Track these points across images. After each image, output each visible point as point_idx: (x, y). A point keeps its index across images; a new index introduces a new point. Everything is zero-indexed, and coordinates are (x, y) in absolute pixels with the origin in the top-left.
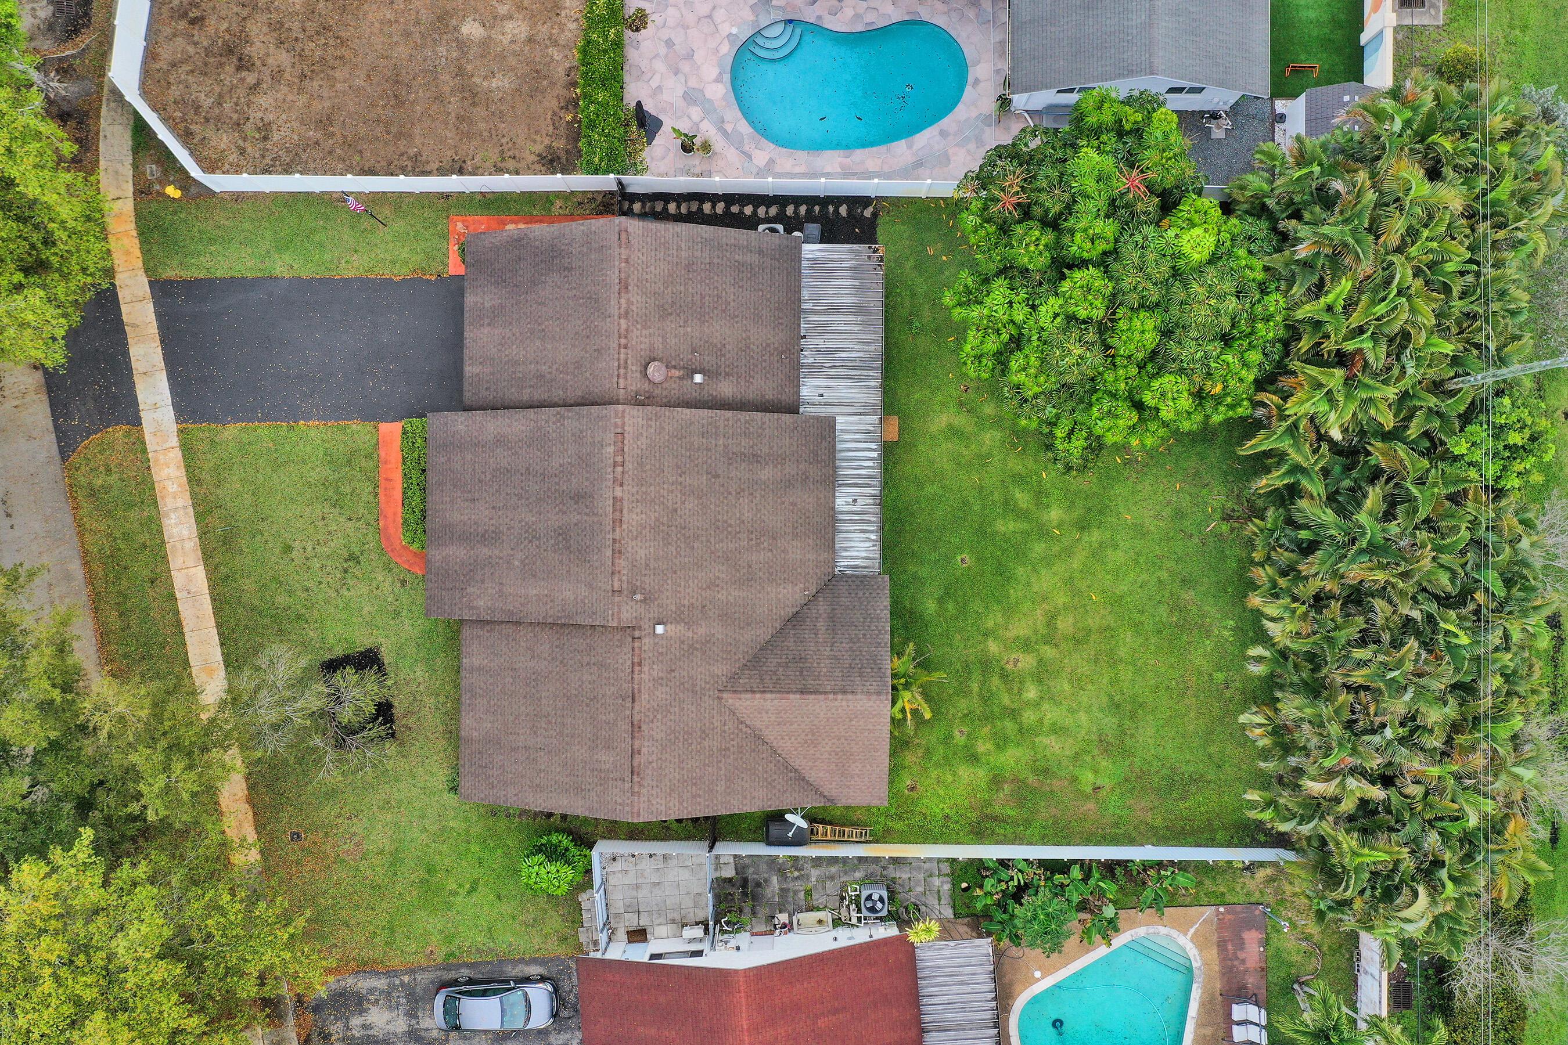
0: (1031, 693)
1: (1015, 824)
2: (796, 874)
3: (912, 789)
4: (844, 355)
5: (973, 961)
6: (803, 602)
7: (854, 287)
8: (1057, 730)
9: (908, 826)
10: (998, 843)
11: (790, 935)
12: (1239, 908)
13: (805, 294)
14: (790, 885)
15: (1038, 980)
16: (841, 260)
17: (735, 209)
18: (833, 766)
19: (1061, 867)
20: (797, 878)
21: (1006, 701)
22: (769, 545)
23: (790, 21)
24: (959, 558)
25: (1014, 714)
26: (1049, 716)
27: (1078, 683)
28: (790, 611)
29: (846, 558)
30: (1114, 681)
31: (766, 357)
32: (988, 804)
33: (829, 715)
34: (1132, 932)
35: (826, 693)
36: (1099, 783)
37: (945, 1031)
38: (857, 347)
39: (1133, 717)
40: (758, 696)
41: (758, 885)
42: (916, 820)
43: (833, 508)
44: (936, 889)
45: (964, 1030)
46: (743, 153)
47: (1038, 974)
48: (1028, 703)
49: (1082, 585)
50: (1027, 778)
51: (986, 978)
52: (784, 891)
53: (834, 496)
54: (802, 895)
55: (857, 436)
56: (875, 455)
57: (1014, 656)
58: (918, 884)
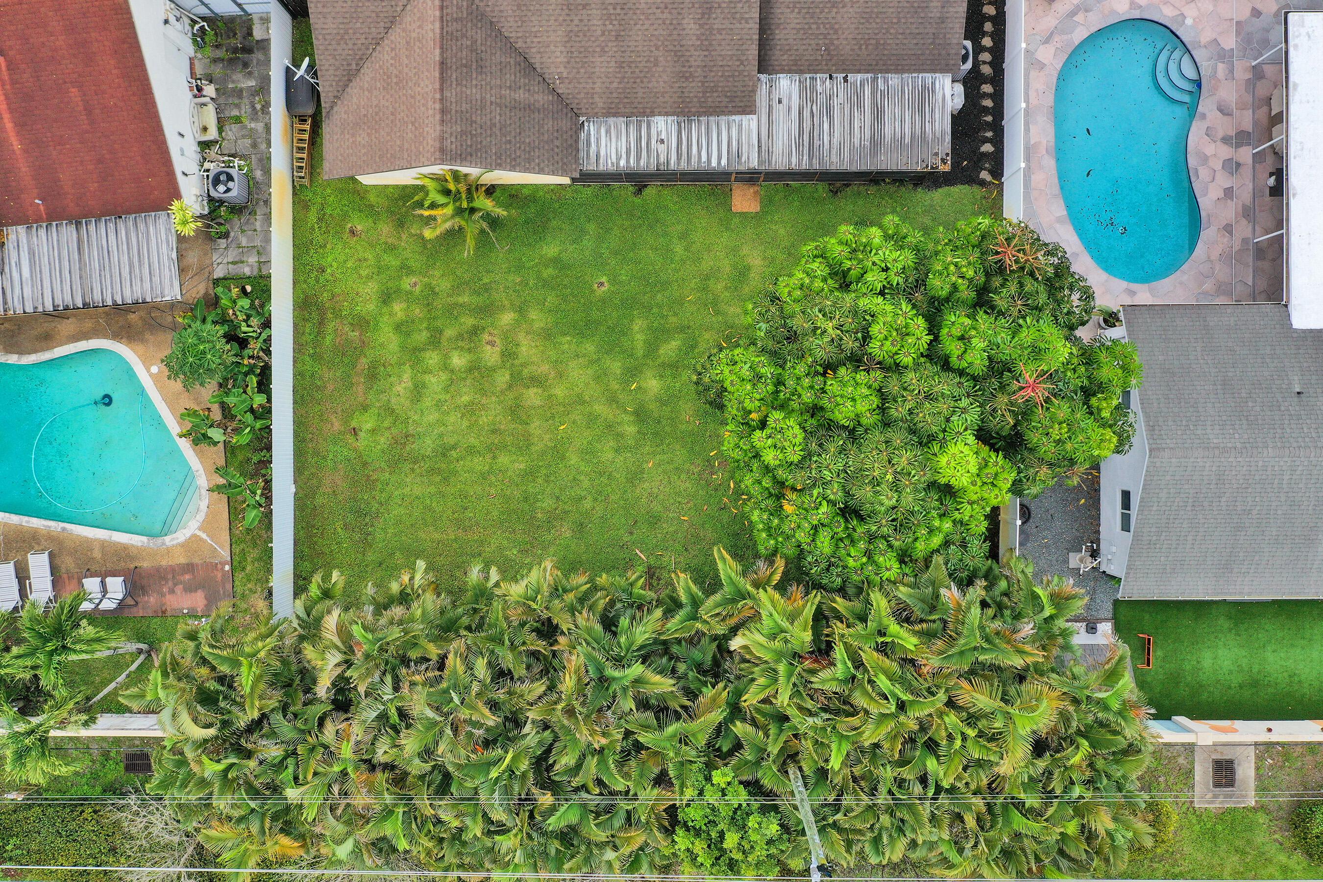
0: (458, 360)
1: (316, 344)
2: (258, 107)
3: (352, 232)
4: (826, 126)
5: (156, 279)
6: (546, 76)
7: (903, 137)
8: (418, 391)
9: (313, 228)
10: (295, 326)
11: (189, 95)
12: (229, 586)
13: (894, 80)
14: (246, 101)
15: (148, 370)
16: (932, 122)
17: (988, 27)
18: (363, 112)
19: (264, 385)
20: (253, 107)
21: (449, 332)
22: (610, 31)
23: (1199, 85)
24: (604, 279)
25: (435, 341)
26: (434, 380)
27: (470, 410)
28: (536, 60)
29: (598, 132)
30: (471, 451)
31: (823, 30)
32: (337, 314)
33: (418, 98)
34: (202, 471)
35: (442, 90)
36: (362, 434)
37: (79, 249)
38: (835, 141)
39: (432, 471)
40: (438, 13)
41: (246, 65)
42: (317, 235)
43: (653, 114)
44: (245, 259)
45: (80, 269)
46: (1052, 33)
47: (154, 369)
48: (446, 357)
49: (576, 416)
50: (365, 356)
51: (138, 295)
52: (239, 93)
53: (667, 114)
54: (235, 112)
55: (734, 143)
56: (714, 164)
57: (498, 341)
58: (250, 239)
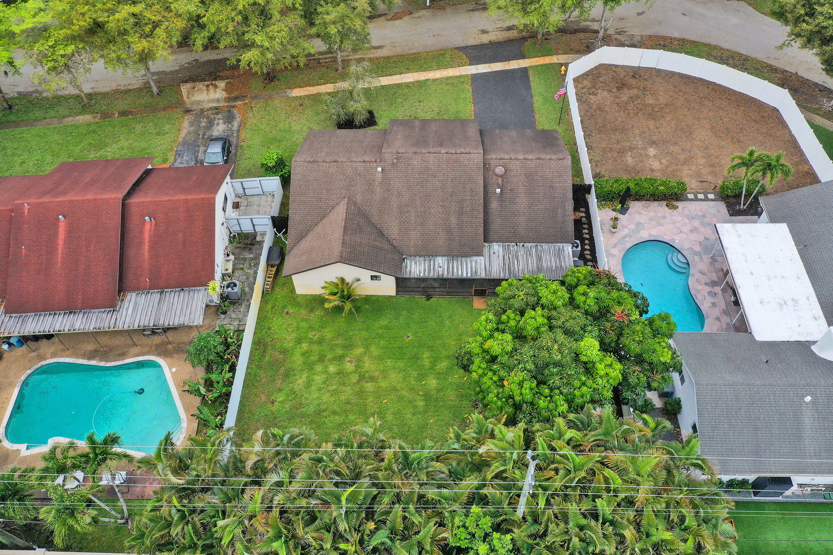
0: (332, 369)
1: (260, 360)
2: (253, 264)
3: (287, 313)
4: (516, 262)
5: (192, 316)
6: (389, 239)
7: (552, 267)
9: (268, 311)
10: (251, 352)
11: (223, 256)
13: (545, 246)
14: (247, 262)
15: (170, 370)
16: (565, 262)
20: (250, 264)
21: (330, 356)
22: (418, 222)
23: (688, 264)
24: (410, 334)
25: (322, 359)
26: (318, 378)
27: (335, 393)
28: (385, 232)
29: (411, 263)
30: (334, 413)
31: (511, 225)
32: (274, 348)
33: (332, 240)
34: (186, 419)
36: (276, 403)
37: (159, 303)
39: (311, 422)
41: (250, 249)
42: (270, 315)
43: (437, 256)
44: (232, 323)
45: (157, 311)
46: (616, 245)
47: (174, 370)
48: (327, 367)
50: (284, 366)
51: (181, 322)
52: (245, 259)
53: (442, 256)
54: (242, 266)
55: (474, 268)
56: (465, 275)
57: (354, 361)
58: (236, 315)
